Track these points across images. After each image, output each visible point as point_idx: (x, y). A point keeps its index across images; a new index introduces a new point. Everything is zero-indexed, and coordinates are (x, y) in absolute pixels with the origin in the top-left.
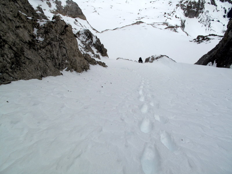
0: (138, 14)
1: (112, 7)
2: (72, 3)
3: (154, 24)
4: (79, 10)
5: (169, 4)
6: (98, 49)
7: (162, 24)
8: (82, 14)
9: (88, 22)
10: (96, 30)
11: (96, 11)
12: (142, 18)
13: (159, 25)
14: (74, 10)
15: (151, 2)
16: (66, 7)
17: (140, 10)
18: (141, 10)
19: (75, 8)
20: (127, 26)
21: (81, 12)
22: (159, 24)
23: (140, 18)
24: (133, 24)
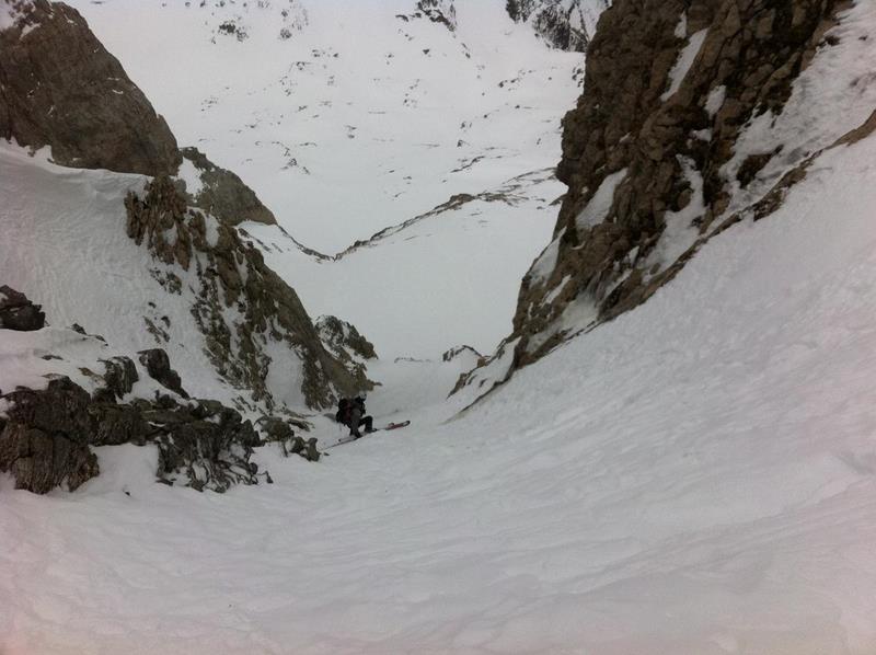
0: (459, 144)
1: (353, 133)
2: (222, 179)
3: (521, 183)
4: (247, 194)
5: (574, 77)
6: (355, 348)
7: (550, 178)
8: (258, 204)
9: (283, 230)
10: (316, 254)
11: (294, 162)
12: (475, 160)
13: (538, 181)
14: (231, 198)
15: (501, 85)
16: (203, 195)
17: (463, 126)
18: (467, 124)
19: (232, 191)
20: (421, 217)
21: (256, 199)
22: (536, 177)
23: (467, 163)
24: (439, 210)
